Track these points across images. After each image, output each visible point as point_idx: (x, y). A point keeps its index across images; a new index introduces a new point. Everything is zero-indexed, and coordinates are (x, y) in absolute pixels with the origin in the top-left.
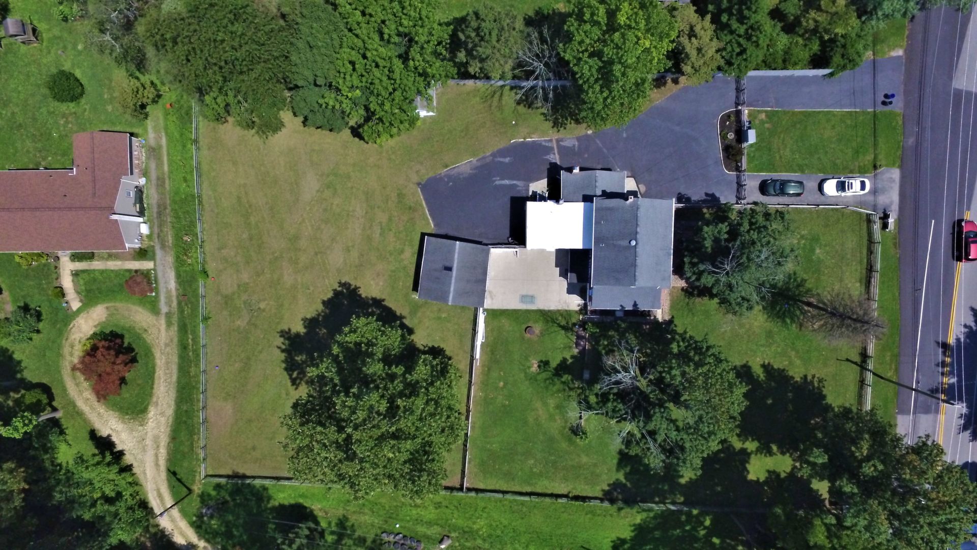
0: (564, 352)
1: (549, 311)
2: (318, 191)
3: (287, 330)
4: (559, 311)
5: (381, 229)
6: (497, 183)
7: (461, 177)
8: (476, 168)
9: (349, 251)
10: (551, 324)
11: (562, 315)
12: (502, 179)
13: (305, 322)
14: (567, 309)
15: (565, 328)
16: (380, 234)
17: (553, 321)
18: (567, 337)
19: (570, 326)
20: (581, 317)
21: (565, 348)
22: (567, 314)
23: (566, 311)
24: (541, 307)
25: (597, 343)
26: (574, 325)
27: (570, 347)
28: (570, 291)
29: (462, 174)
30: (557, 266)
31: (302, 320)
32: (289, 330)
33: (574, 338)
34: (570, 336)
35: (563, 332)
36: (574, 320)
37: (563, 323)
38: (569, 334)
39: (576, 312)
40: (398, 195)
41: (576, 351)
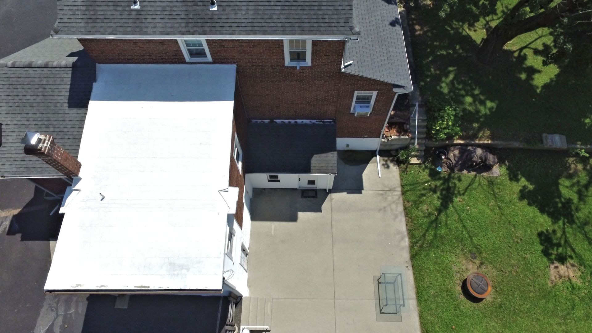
1: (411, 233)
15: (447, 196)
17: (434, 223)
18: (467, 190)
19: (438, 183)
20: (414, 160)
21: (496, 196)
22: (411, 193)
24: (406, 255)
25: (473, 116)
26: (434, 174)
27: (491, 183)
28: (357, 187)
33: (467, 175)
34: (465, 184)
35: (457, 200)
36: (424, 175)
37: (435, 200)
38: (460, 186)
39: (403, 172)
41: (497, 171)
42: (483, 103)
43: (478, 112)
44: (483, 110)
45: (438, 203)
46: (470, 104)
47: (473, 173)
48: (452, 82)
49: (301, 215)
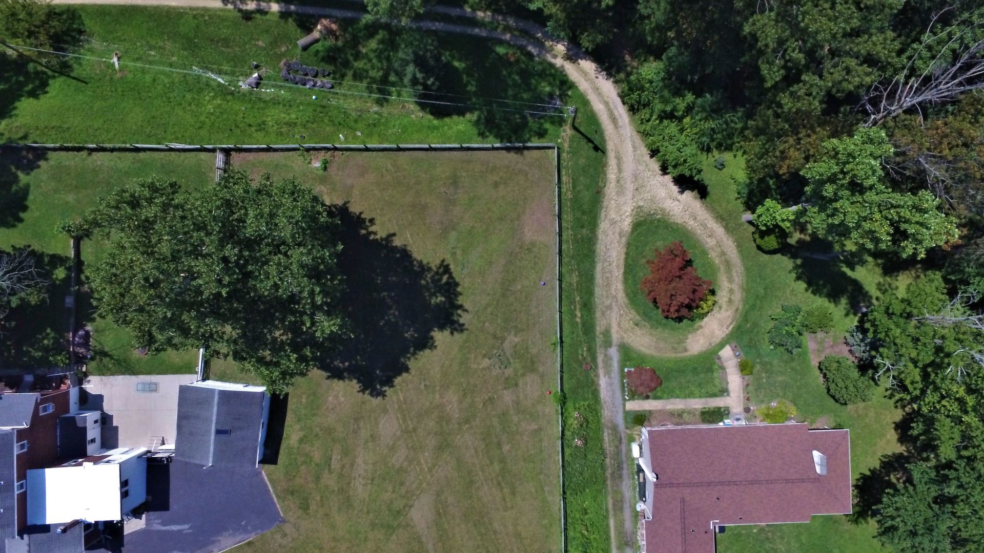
0: (104, 325)
1: (123, 374)
2: (411, 506)
3: (455, 333)
4: (113, 374)
5: (329, 465)
6: (186, 526)
7: (231, 532)
8: (213, 542)
9: (372, 436)
10: (121, 358)
11: (109, 369)
12: (180, 531)
13: (432, 345)
14: (103, 377)
15: (104, 354)
16: (331, 459)
17: (118, 362)
18: (100, 344)
19: (98, 357)
20: (84, 369)
21: (103, 330)
22: (103, 371)
23: (103, 375)
24: (133, 377)
25: (56, 341)
26: (93, 359)
27: (97, 331)
28: (100, 398)
29: (230, 535)
30: (117, 428)
31: (436, 347)
32: (452, 333)
33: (92, 342)
34: (97, 344)
35: (106, 349)
36: (93, 364)
37: (106, 360)
38: (98, 347)
39: (92, 374)
40: (308, 508)
41: (89, 328)
42: (48, 334)
43: (53, 338)
44: (52, 335)
45: (108, 359)
46: (49, 341)
47: (91, 339)
48: (34, 349)
49: (115, 424)
